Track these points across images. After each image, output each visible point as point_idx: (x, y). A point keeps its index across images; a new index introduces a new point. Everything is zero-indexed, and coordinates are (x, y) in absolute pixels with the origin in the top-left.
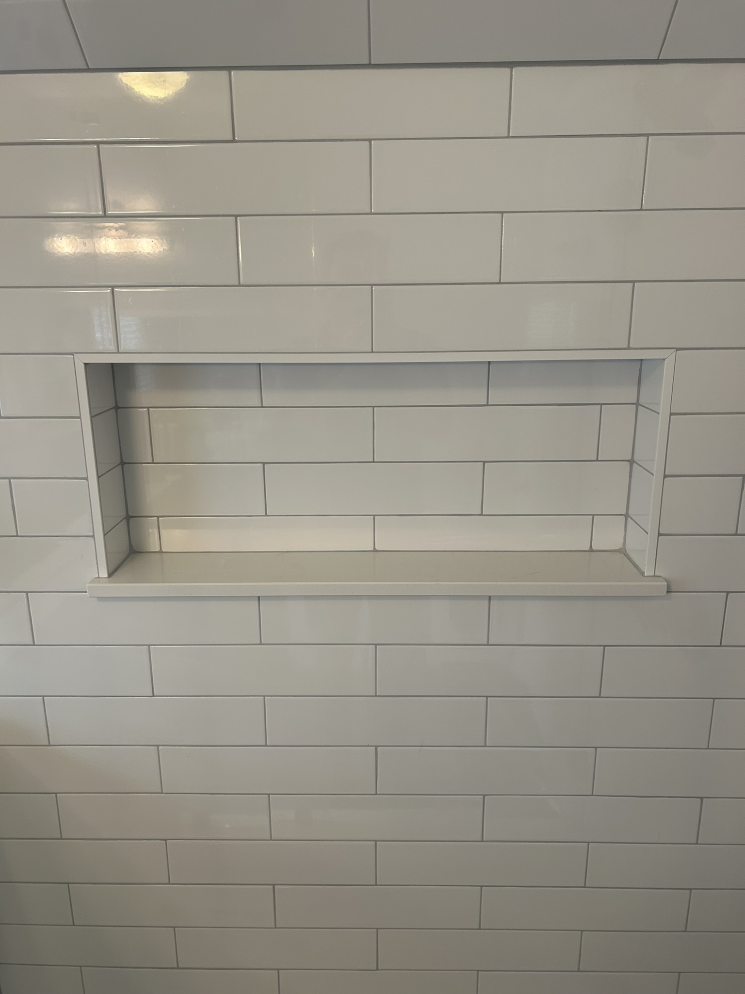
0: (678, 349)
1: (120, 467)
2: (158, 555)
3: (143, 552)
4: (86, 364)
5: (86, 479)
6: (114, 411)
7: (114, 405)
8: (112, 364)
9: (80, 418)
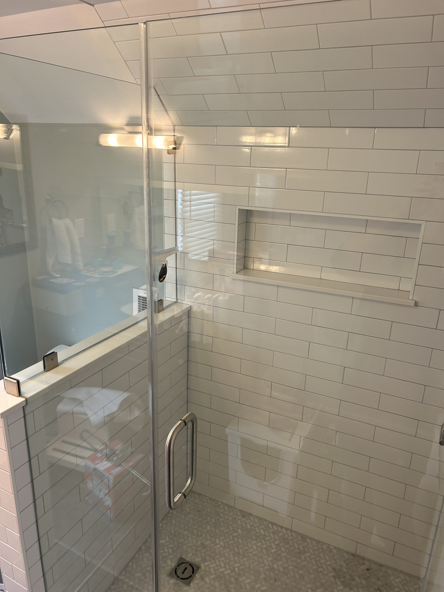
0: (426, 221)
1: (245, 241)
2: (252, 270)
3: (247, 269)
4: (239, 209)
5: (234, 243)
6: (245, 223)
7: (245, 221)
8: (247, 210)
9: (235, 224)
